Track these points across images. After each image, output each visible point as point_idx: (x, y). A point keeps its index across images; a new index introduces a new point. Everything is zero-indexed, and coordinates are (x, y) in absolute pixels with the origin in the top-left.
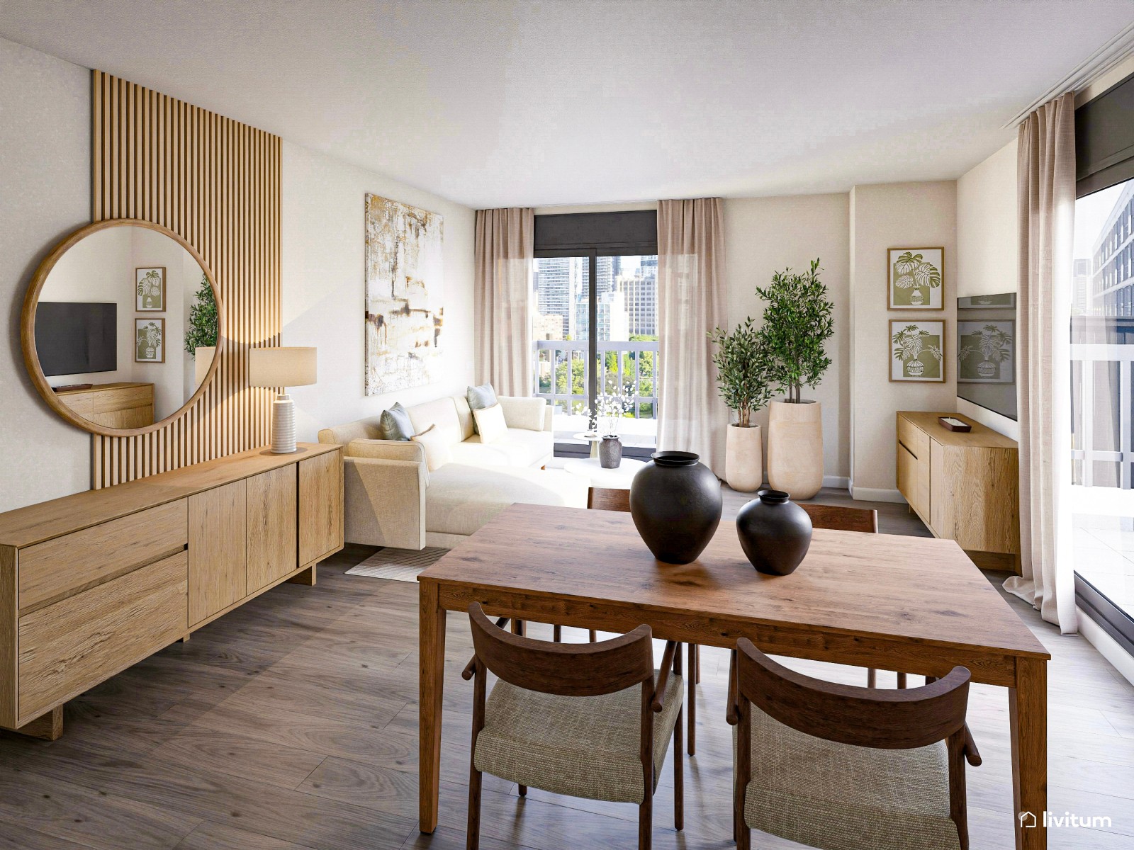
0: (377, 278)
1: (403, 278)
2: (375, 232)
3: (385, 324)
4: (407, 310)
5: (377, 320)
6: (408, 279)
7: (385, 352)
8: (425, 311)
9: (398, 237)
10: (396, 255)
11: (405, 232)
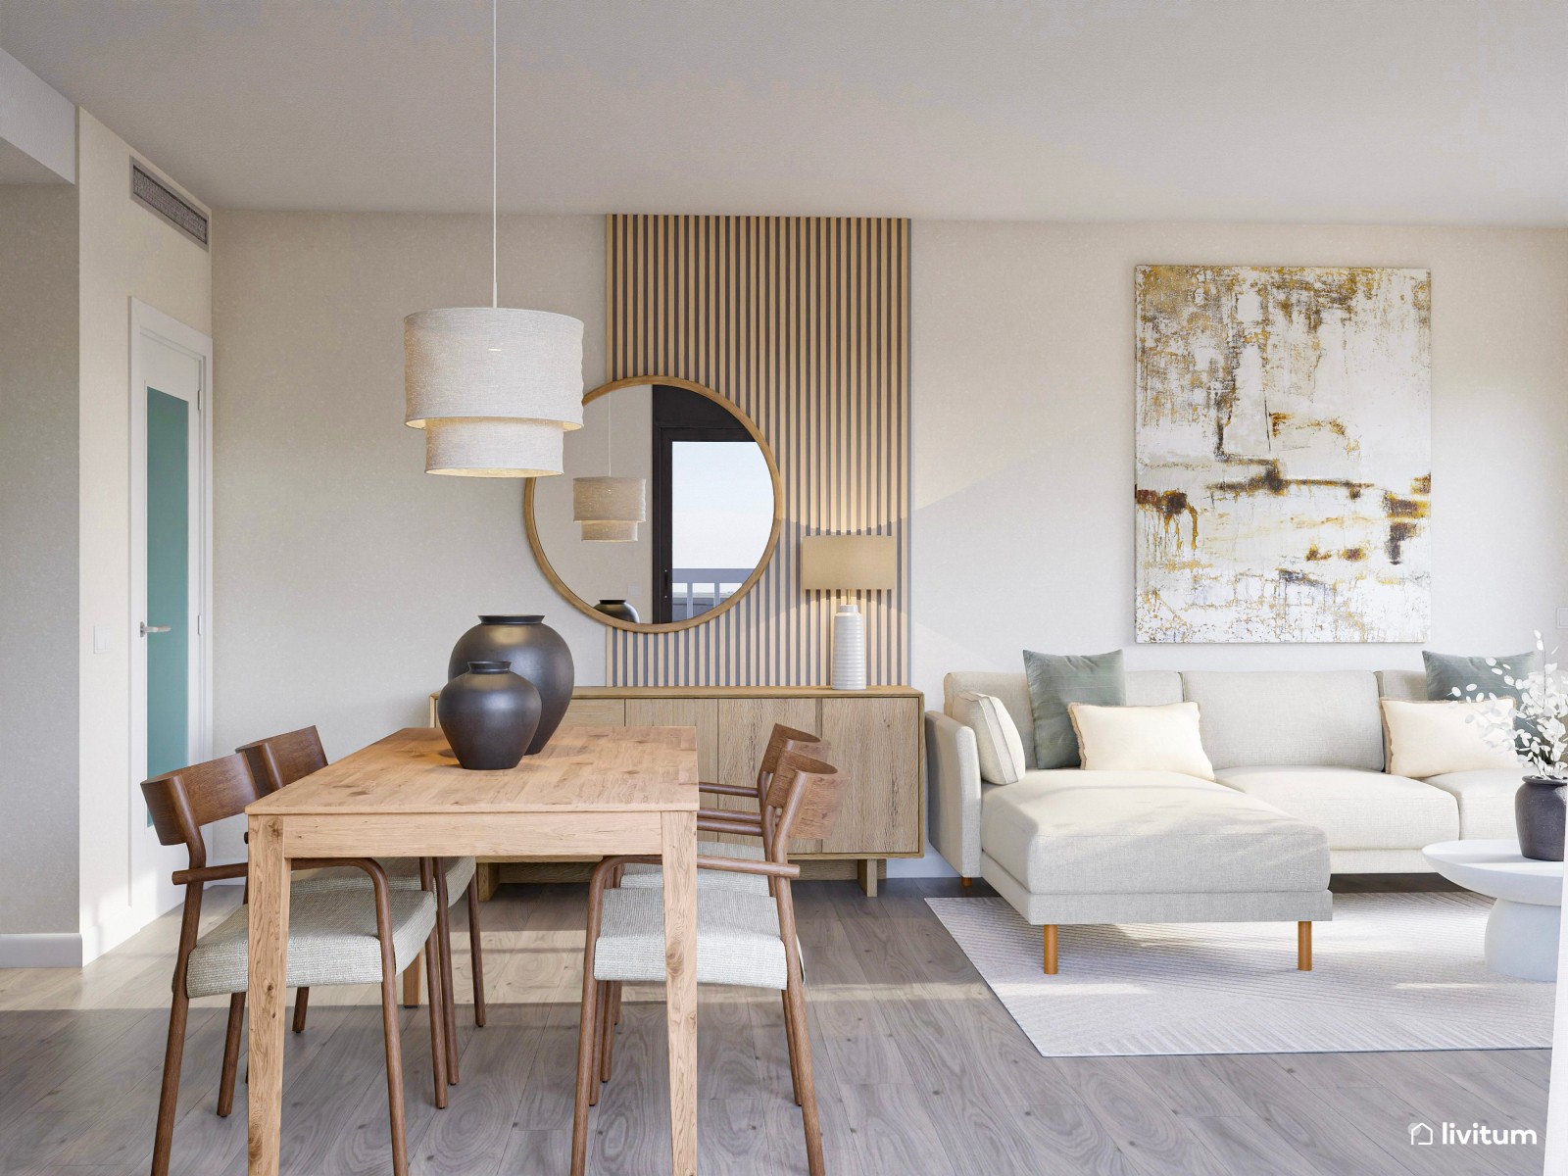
0: (1165, 421)
1: (1260, 417)
2: (1157, 336)
3: (1192, 511)
4: (1273, 482)
5: (1164, 502)
6: (1277, 419)
7: (1194, 564)
8: (1348, 484)
9: (1239, 335)
10: (1230, 373)
11: (1266, 321)
